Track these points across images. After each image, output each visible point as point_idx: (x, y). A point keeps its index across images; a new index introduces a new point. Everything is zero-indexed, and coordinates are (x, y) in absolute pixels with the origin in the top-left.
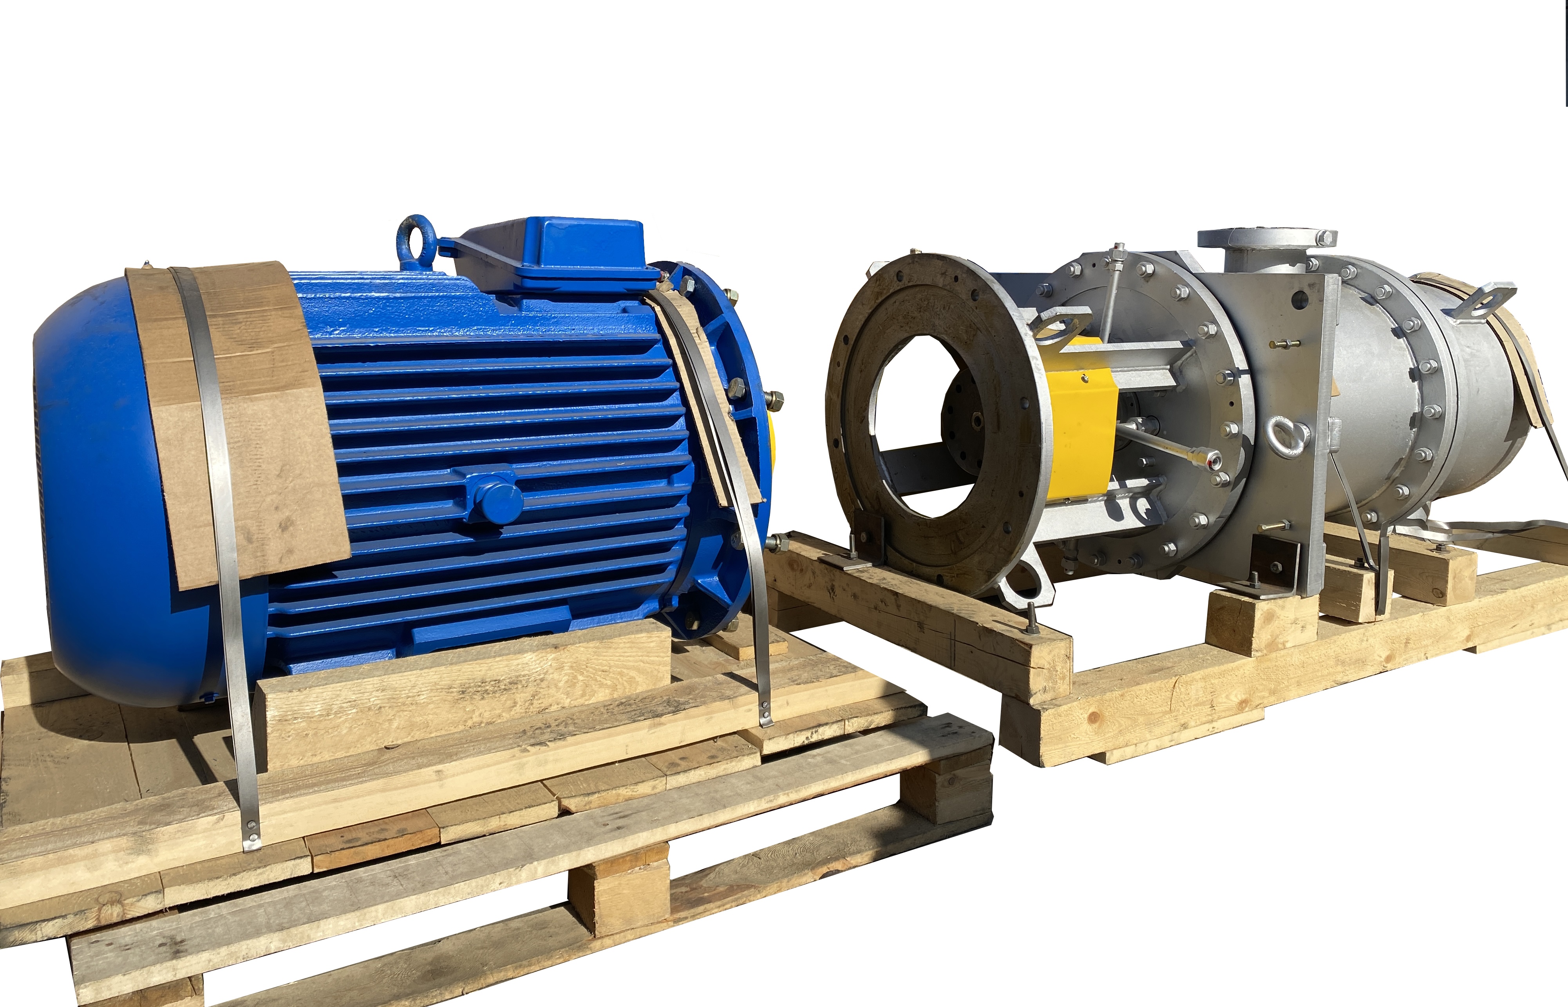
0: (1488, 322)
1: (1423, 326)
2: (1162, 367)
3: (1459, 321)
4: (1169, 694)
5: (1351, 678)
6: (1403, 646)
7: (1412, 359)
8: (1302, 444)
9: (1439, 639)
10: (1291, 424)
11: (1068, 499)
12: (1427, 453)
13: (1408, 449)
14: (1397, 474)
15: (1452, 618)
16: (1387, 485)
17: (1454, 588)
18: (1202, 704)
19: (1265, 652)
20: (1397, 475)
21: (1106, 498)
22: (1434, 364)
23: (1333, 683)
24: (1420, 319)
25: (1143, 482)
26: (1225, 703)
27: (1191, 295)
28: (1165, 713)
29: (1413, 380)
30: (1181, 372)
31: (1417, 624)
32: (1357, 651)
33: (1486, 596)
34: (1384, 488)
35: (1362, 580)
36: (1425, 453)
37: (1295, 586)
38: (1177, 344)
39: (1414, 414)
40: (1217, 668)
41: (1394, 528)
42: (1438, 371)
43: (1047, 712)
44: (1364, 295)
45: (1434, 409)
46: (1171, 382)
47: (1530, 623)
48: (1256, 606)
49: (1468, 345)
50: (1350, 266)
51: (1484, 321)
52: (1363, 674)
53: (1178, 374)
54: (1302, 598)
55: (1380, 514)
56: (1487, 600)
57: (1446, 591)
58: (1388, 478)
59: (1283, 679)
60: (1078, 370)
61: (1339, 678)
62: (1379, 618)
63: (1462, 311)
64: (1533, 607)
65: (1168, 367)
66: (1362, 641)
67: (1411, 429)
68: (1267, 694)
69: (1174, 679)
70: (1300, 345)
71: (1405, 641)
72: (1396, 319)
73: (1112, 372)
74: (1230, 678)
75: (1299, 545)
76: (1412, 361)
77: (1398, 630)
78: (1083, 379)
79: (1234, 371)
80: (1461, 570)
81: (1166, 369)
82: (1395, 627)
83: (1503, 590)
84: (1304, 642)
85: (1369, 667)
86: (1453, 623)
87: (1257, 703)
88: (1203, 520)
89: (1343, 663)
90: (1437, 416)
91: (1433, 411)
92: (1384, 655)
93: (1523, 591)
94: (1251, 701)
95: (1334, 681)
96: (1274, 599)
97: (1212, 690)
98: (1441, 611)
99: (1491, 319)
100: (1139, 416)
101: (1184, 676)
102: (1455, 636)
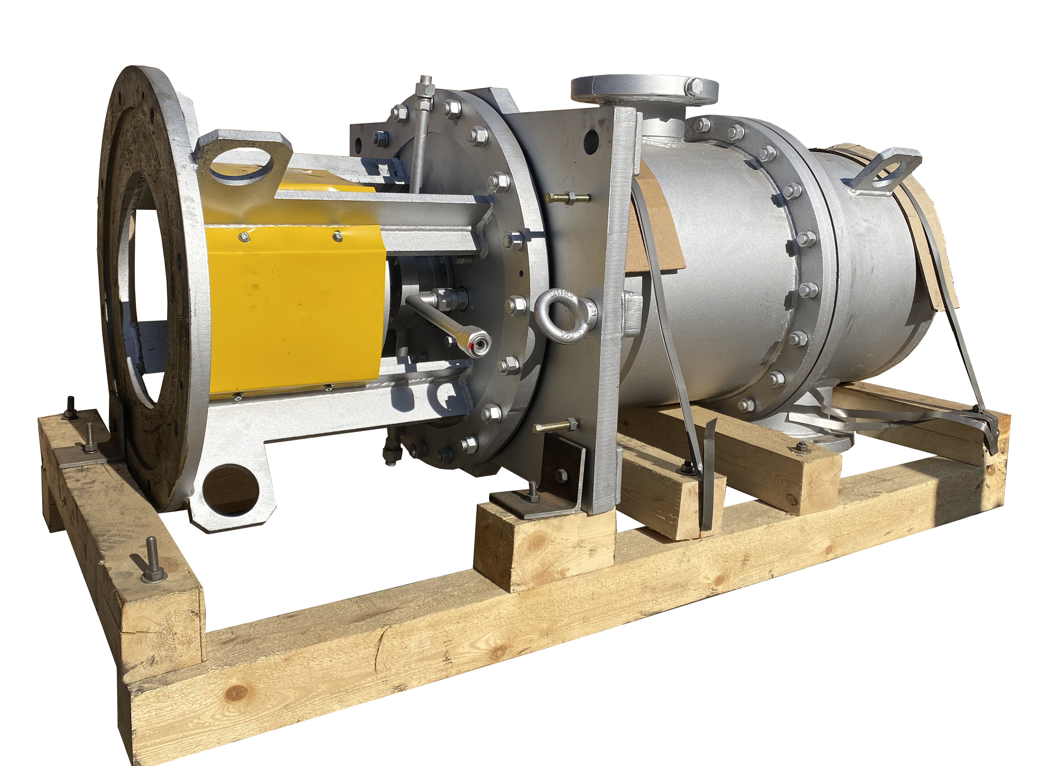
0: (894, 195)
1: (803, 194)
2: (460, 227)
3: (858, 192)
4: (374, 651)
5: (664, 606)
6: (739, 564)
7: (791, 230)
8: (585, 327)
9: (789, 553)
10: (575, 299)
11: (329, 386)
12: (802, 338)
13: (784, 332)
14: (774, 358)
15: (807, 528)
16: (764, 371)
17: (810, 496)
18: (433, 657)
19: (532, 585)
20: (774, 361)
21: (393, 384)
22: (812, 236)
23: (638, 615)
24: (801, 184)
25: (442, 365)
26: (468, 653)
27: (490, 139)
28: (368, 675)
29: (791, 255)
30: (484, 234)
31: (759, 538)
32: (673, 574)
33: (852, 501)
34: (761, 374)
35: (681, 490)
36: (799, 337)
37: (579, 501)
38: (470, 199)
39: (791, 293)
40: (453, 610)
41: (788, 415)
42: (815, 245)
43: (143, 696)
44: (749, 158)
45: (809, 287)
46: (470, 246)
47: (908, 529)
48: (516, 529)
49: (866, 218)
50: (737, 126)
51: (888, 193)
52: (682, 601)
53: (482, 237)
54: (588, 515)
55: (757, 402)
56: (853, 507)
57: (799, 498)
58: (764, 364)
59: (560, 616)
60: (328, 224)
61: (648, 608)
62: (704, 533)
63: (860, 181)
64: (912, 511)
65: (470, 228)
66: (681, 562)
67: (787, 310)
68: (535, 636)
69: (379, 632)
70: (590, 200)
71: (742, 559)
72: (779, 186)
73: (382, 230)
74: (476, 621)
75: (584, 450)
76: (792, 233)
77: (734, 546)
78: (335, 237)
79: (524, 233)
80: (819, 474)
81: (467, 231)
82: (729, 542)
83: (876, 494)
84: (595, 568)
85: (691, 592)
86: (809, 534)
87: (521, 649)
88: (495, 413)
89: (653, 589)
90: (812, 296)
91: (807, 290)
92: (713, 575)
93: (901, 493)
94: (511, 647)
95: (641, 612)
96: (546, 518)
97: (446, 639)
98: (794, 520)
99: (898, 191)
100: (441, 287)
101: (397, 626)
102: (812, 548)
